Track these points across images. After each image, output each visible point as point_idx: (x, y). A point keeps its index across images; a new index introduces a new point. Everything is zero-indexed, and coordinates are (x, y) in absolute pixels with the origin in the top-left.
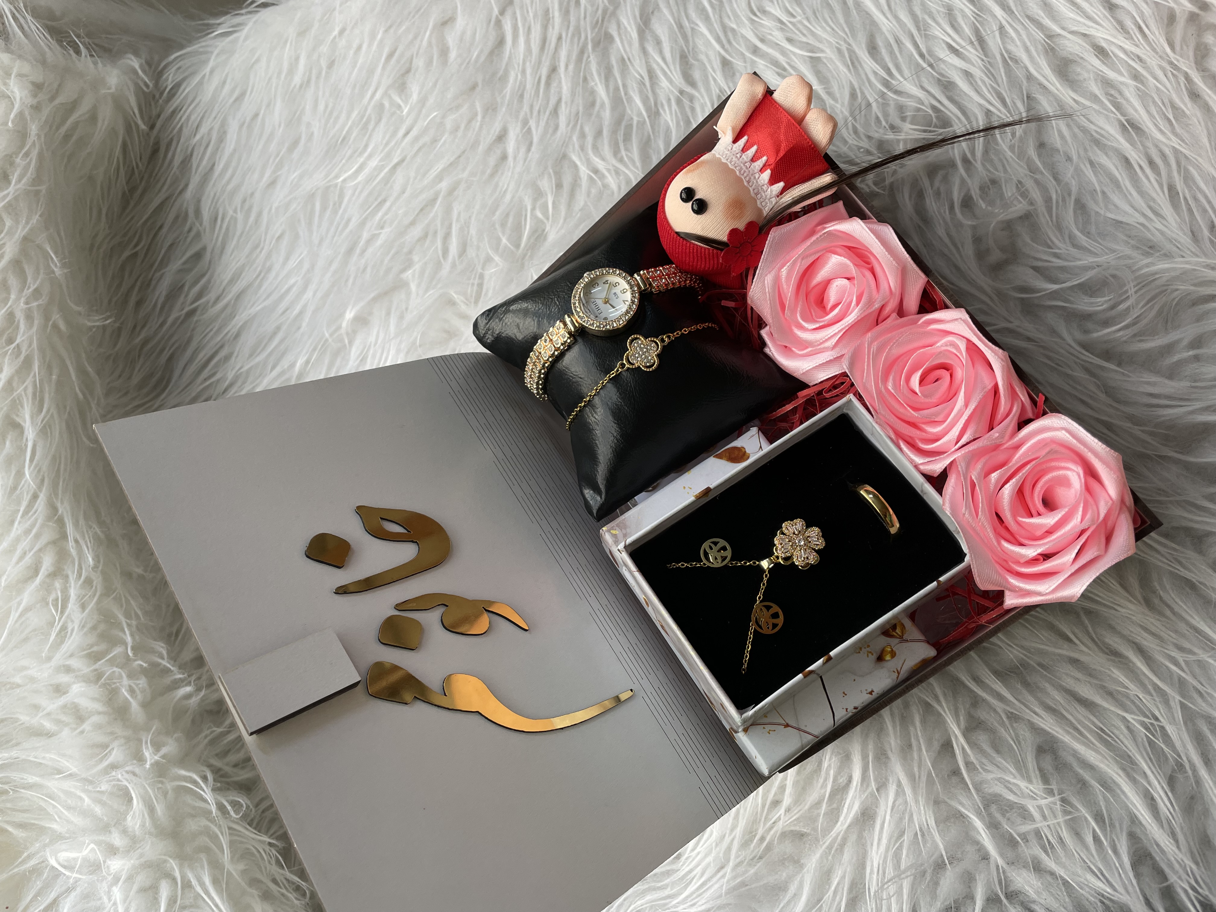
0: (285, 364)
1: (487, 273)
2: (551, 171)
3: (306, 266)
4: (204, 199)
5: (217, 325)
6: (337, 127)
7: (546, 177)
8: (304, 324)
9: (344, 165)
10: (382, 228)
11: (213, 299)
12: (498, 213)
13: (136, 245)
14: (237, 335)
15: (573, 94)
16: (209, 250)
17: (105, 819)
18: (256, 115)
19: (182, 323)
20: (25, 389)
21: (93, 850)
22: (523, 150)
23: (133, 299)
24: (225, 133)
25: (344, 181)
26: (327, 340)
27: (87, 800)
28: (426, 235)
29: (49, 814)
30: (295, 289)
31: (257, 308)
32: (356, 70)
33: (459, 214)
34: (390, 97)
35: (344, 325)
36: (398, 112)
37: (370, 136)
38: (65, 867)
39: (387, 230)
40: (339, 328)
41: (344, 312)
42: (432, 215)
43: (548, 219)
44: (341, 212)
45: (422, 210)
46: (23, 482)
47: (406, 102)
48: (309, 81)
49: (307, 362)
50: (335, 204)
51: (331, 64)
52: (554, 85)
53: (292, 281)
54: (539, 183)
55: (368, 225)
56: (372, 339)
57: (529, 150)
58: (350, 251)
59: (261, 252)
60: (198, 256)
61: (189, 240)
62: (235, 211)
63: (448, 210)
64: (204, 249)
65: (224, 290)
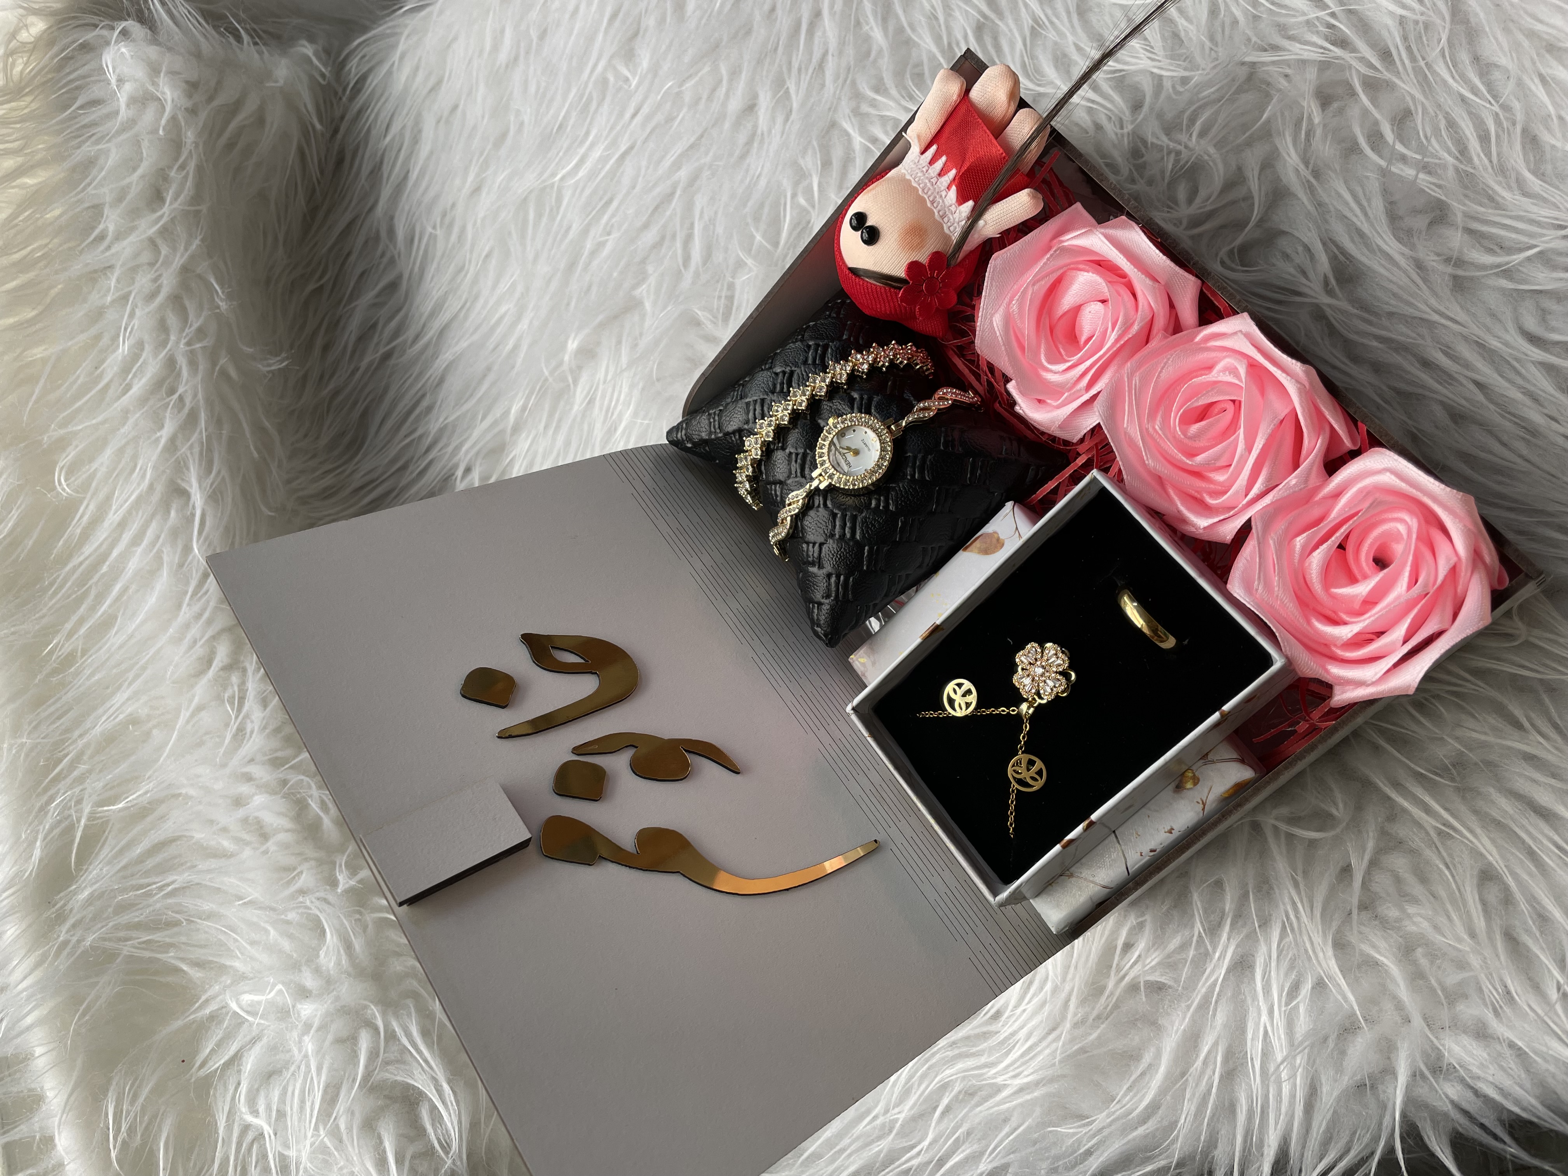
0: (497, 412)
1: (738, 282)
2: (815, 143)
3: (520, 289)
4: (397, 214)
5: (416, 370)
6: (552, 112)
7: (810, 152)
8: (519, 361)
9: (561, 159)
10: (609, 234)
11: (410, 340)
12: (750, 204)
13: (321, 278)
14: (441, 381)
15: (842, 43)
16: (406, 276)
17: (295, 955)
18: (455, 108)
19: (377, 369)
20: (191, 447)
21: (280, 991)
22: (780, 119)
23: (319, 342)
24: (420, 131)
25: (563, 179)
26: (546, 380)
27: (272, 932)
28: (663, 238)
29: (229, 949)
30: (506, 320)
31: (464, 344)
32: (573, 38)
33: (702, 209)
34: (615, 69)
35: (566, 358)
36: (626, 87)
37: (592, 119)
38: (248, 1012)
39: (615, 235)
40: (561, 363)
41: (566, 342)
42: (668, 213)
43: (813, 207)
44: (559, 218)
45: (657, 208)
46: (190, 558)
47: (634, 74)
48: (516, 59)
49: (524, 408)
50: (551, 210)
51: (543, 35)
52: (818, 33)
53: (503, 309)
54: (802, 162)
55: (592, 233)
56: (601, 375)
57: (787, 120)
58: (571, 266)
59: (465, 276)
60: (393, 286)
61: (382, 267)
62: (434, 227)
63: (689, 207)
64: (400, 277)
65: (424, 326)
